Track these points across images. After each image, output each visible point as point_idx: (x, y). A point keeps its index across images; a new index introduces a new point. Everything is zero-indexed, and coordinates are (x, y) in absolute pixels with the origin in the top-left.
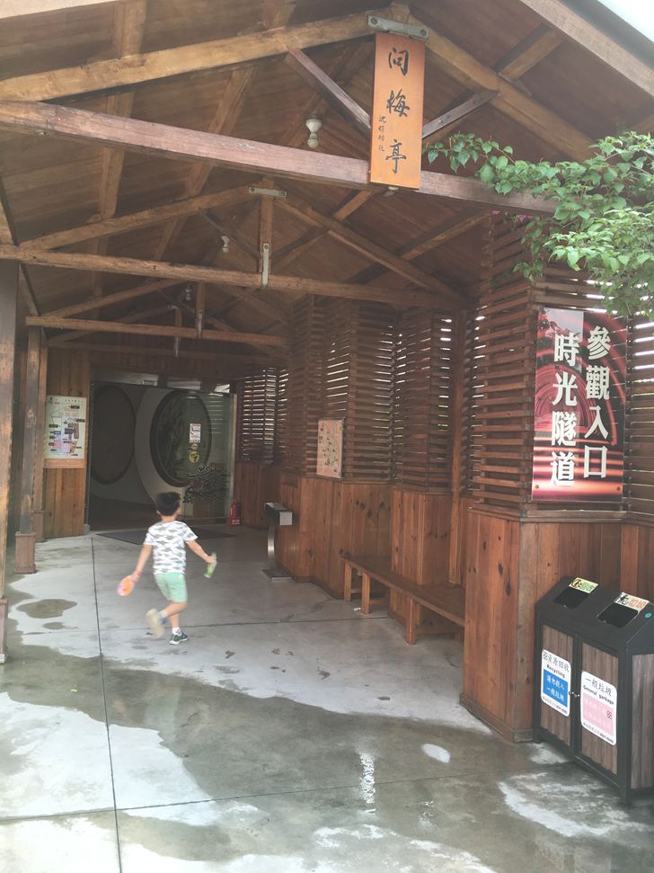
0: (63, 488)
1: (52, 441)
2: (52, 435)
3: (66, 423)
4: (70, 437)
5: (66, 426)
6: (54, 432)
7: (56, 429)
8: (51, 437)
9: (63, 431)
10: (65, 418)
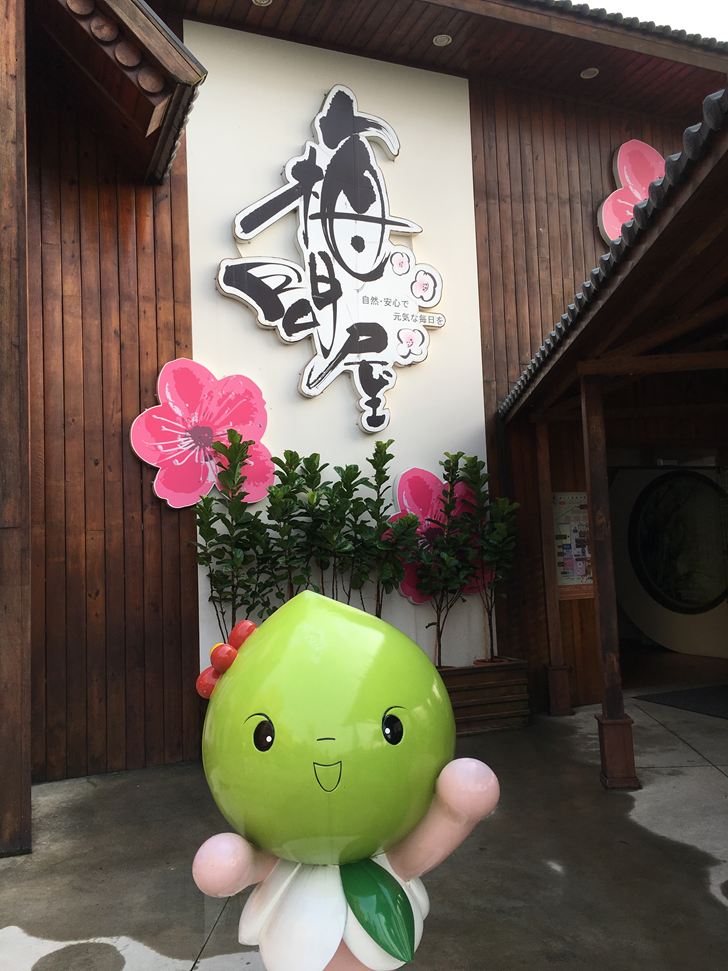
0: (582, 629)
1: (561, 559)
2: (561, 550)
3: (575, 531)
4: (584, 552)
5: (577, 536)
6: (563, 546)
7: (564, 542)
8: (561, 554)
9: (574, 545)
10: (574, 525)
